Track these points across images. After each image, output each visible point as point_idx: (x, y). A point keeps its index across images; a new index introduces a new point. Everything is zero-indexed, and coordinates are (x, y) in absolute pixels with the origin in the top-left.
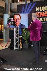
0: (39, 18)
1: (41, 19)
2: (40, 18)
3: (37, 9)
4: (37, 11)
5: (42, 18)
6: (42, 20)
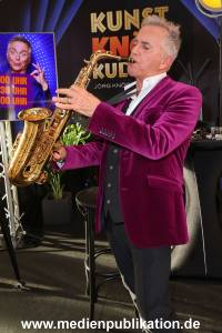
0: (107, 65)
1: (118, 70)
3: (96, 22)
4: (94, 30)
5: (121, 65)
6: (123, 75)
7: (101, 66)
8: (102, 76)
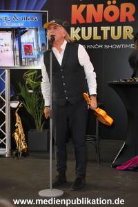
0: (84, 29)
1: (92, 33)
2: (90, 29)
5: (95, 29)
6: (96, 37)
7: (78, 29)
8: (78, 38)
